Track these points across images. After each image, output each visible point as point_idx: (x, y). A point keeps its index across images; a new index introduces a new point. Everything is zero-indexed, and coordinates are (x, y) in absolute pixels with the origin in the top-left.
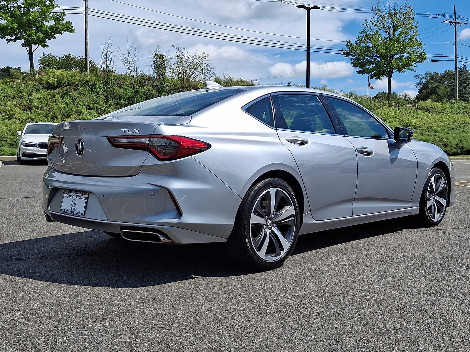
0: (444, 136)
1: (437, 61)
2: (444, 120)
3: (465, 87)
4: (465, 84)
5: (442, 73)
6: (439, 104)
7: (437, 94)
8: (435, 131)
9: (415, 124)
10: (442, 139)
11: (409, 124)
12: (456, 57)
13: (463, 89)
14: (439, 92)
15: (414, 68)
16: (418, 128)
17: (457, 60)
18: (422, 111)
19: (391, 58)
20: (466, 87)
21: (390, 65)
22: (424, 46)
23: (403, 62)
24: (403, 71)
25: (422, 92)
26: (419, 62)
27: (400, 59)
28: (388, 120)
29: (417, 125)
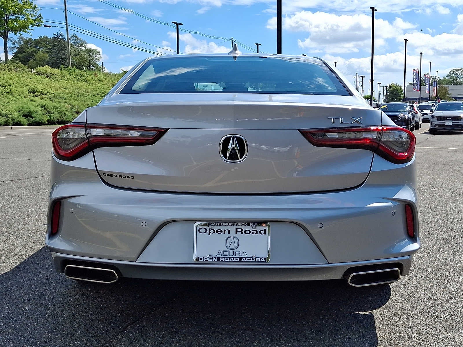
0: (75, 103)
1: (50, 27)
2: (68, 87)
3: (63, 54)
4: (63, 52)
5: (36, 39)
6: (57, 71)
7: (35, 60)
8: (64, 98)
9: (42, 90)
10: (73, 106)
11: (35, 90)
12: (66, 24)
13: (61, 56)
14: (37, 57)
15: (30, 31)
16: (46, 94)
17: (68, 28)
18: (42, 77)
19: (6, 19)
20: (65, 55)
21: (5, 25)
22: (40, 9)
23: (20, 24)
24: (19, 34)
25: (18, 56)
26: (36, 25)
27: (16, 20)
28: (13, 85)
29: (44, 91)
